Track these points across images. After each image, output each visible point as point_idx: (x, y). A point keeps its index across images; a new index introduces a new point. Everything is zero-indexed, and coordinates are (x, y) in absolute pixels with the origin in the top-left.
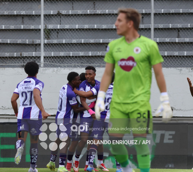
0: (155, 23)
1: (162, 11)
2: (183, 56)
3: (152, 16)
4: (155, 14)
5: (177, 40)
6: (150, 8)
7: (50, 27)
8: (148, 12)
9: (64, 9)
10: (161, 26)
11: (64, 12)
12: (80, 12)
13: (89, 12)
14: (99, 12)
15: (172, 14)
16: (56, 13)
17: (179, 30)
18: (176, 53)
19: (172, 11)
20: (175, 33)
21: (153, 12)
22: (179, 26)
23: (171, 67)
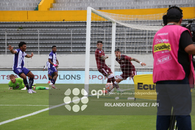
0: (39, 41)
1: (42, 38)
2: (48, 51)
3: (39, 40)
4: (39, 39)
5: (46, 46)
6: (38, 37)
7: (9, 42)
8: (37, 38)
9: (12, 37)
10: (41, 42)
11: (13, 38)
12: (17, 38)
13: (20, 38)
14: (23, 38)
15: (45, 39)
16: (10, 38)
17: (46, 44)
18: (46, 50)
19: (45, 38)
20: (45, 44)
21: (39, 38)
22: (47, 42)
23: (44, 54)
